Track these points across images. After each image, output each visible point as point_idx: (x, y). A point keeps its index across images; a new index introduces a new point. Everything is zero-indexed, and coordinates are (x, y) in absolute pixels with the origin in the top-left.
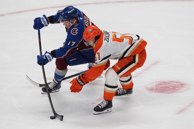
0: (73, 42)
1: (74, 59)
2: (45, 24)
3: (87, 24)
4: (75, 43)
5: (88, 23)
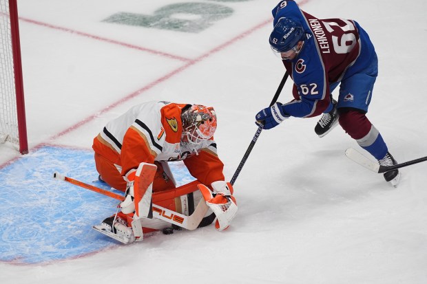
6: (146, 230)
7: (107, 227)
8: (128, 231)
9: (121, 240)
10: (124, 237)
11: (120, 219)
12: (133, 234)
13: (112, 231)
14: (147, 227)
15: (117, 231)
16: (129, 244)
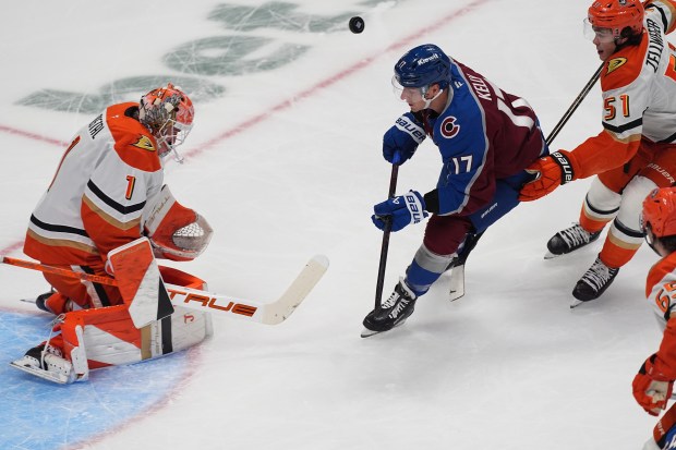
0: (463, 159)
1: (492, 208)
2: (410, 128)
3: (484, 93)
4: (469, 158)
5: (487, 90)
6: (93, 365)
7: (32, 361)
8: (66, 365)
9: (54, 380)
10: (61, 375)
11: (52, 349)
12: (72, 370)
13: (40, 367)
14: (95, 359)
15: (49, 367)
16: (67, 385)
